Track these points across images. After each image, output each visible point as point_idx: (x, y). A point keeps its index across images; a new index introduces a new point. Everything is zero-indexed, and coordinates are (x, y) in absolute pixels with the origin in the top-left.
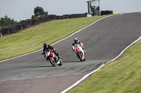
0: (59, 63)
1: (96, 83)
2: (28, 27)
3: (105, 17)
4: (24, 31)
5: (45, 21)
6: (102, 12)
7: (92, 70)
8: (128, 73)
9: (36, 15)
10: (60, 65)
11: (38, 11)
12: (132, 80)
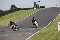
0: (17, 29)
1: (38, 37)
2: (9, 13)
3: (41, 9)
4: (7, 15)
5: (16, 11)
6: (40, 7)
7: (36, 32)
8: (51, 33)
9: (12, 8)
10: (18, 30)
11: (13, 6)
12: (53, 36)
